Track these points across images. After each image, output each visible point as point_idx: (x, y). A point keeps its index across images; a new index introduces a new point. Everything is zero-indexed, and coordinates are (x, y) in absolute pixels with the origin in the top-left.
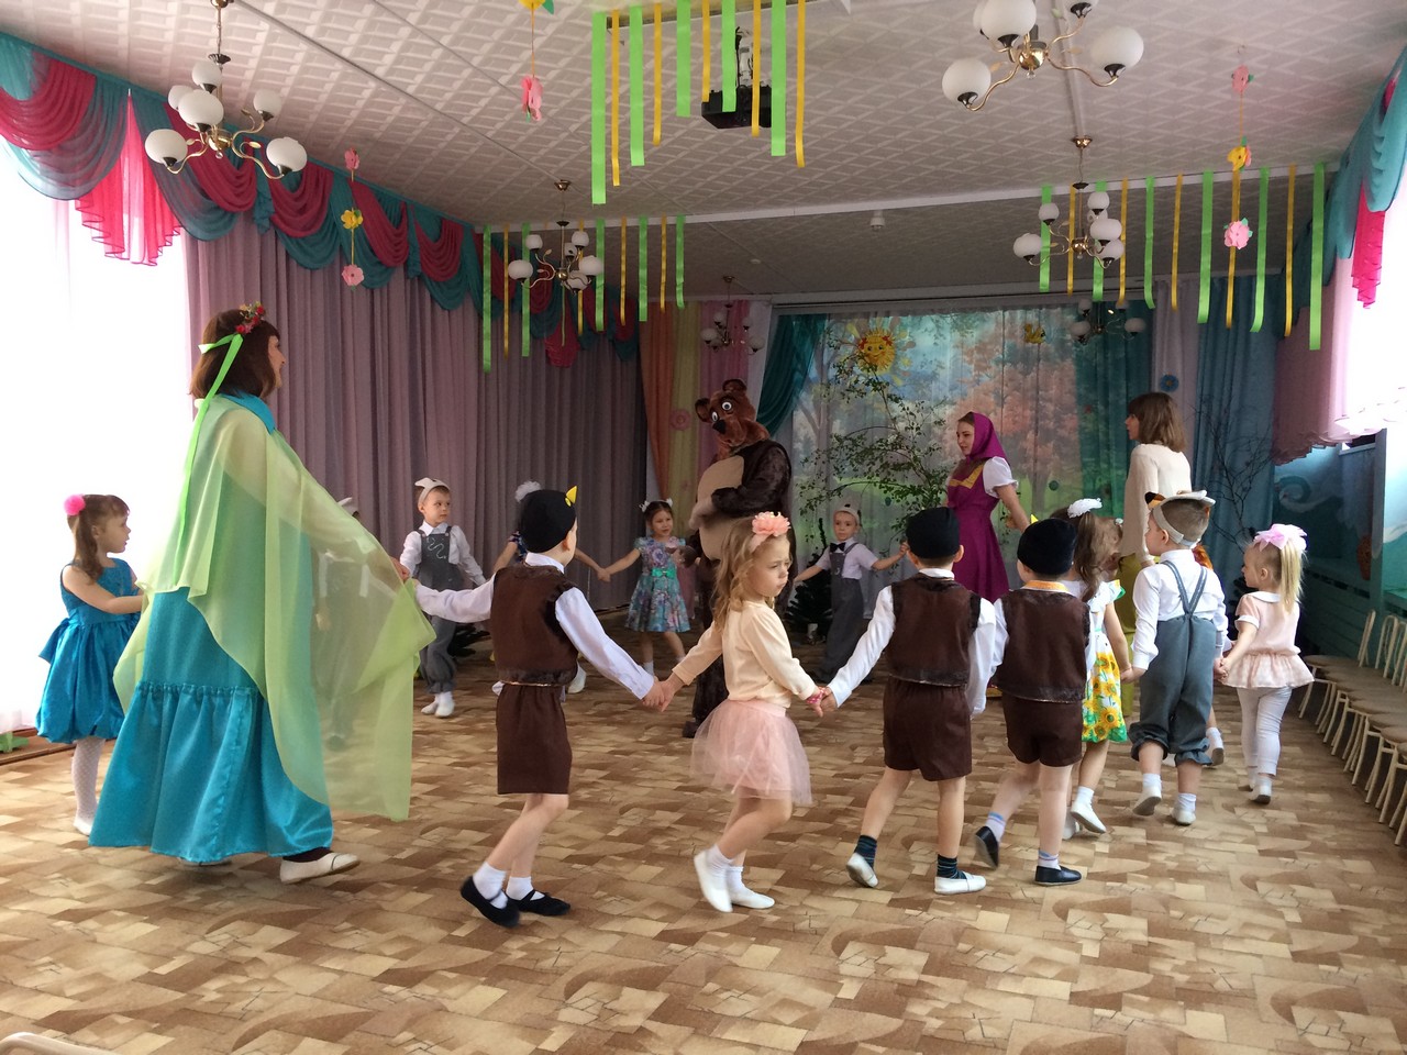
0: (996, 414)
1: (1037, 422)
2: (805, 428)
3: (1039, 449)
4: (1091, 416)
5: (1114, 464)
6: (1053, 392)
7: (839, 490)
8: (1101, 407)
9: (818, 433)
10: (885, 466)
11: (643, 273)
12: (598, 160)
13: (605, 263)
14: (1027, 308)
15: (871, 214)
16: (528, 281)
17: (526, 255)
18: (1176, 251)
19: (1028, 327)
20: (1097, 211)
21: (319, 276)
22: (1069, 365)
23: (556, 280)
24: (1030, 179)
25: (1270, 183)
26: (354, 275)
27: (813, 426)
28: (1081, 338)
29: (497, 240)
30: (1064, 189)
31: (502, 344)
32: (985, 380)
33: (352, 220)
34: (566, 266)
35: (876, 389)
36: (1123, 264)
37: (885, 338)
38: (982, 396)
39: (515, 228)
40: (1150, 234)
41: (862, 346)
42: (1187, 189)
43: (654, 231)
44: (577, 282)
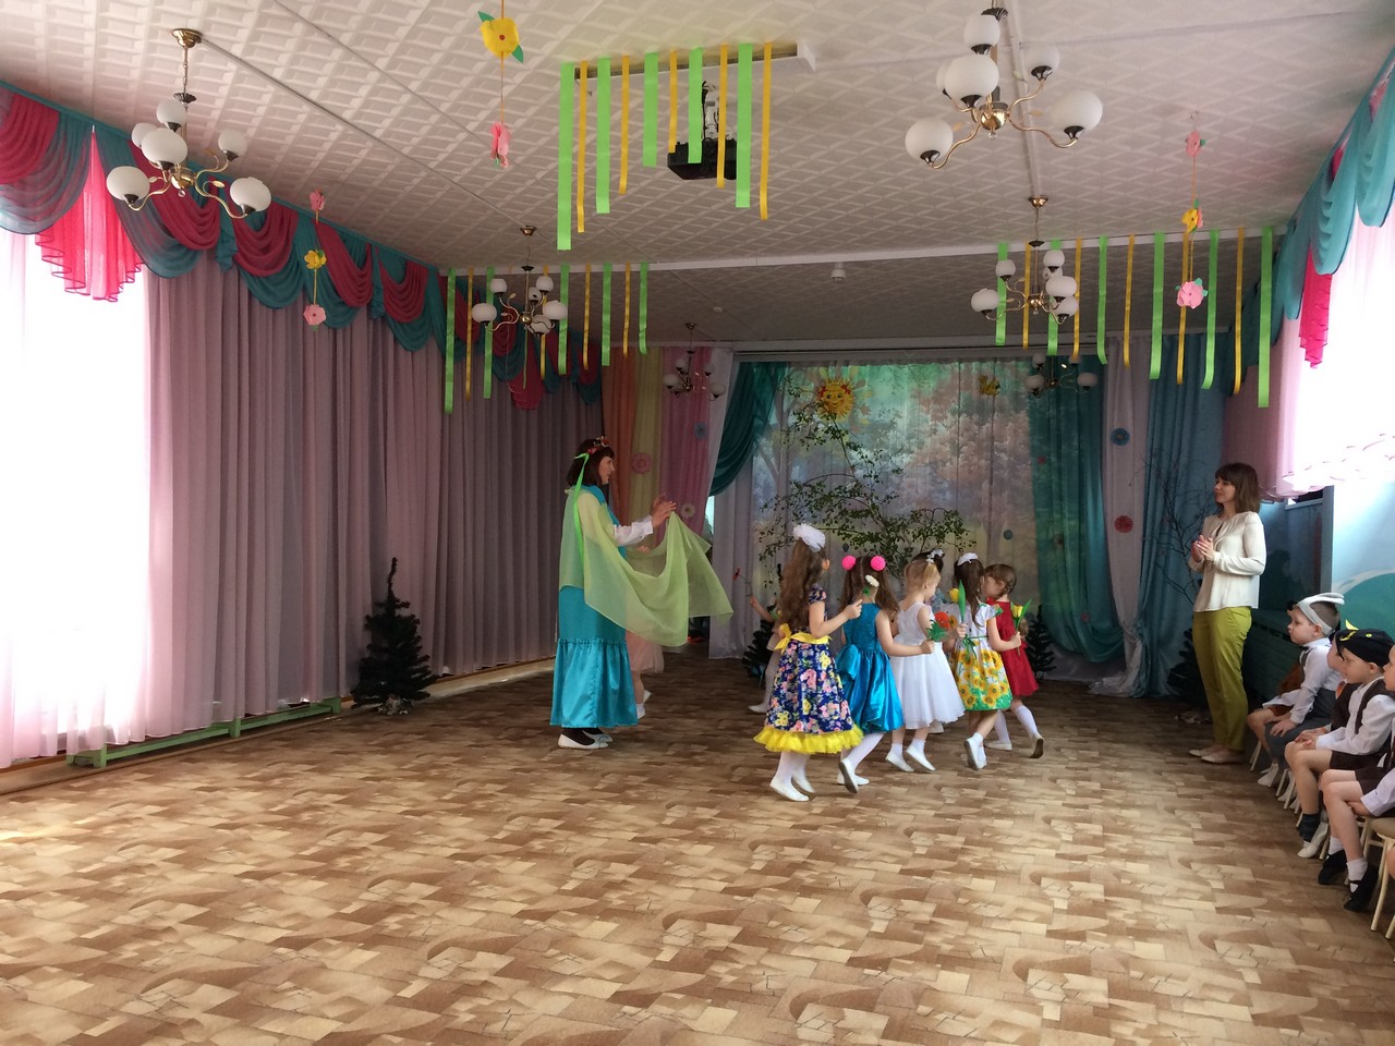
0: (952, 463)
1: (992, 473)
2: (764, 473)
3: (994, 498)
4: (1044, 467)
5: (1067, 515)
6: (1008, 442)
8: (1053, 459)
9: (777, 479)
10: (843, 513)
11: (606, 318)
12: (564, 207)
13: (569, 308)
14: (982, 360)
15: (831, 266)
16: (491, 324)
17: (490, 298)
18: (1128, 308)
19: (983, 379)
20: (1053, 269)
21: (281, 314)
22: (1023, 417)
23: (520, 325)
24: (987, 237)
25: (1220, 244)
26: (316, 315)
27: (773, 472)
28: (1036, 392)
29: (461, 284)
30: (1020, 246)
31: (463, 388)
32: (941, 429)
33: (315, 260)
34: (529, 310)
35: (834, 437)
36: (1077, 320)
37: (844, 387)
38: (938, 446)
39: (478, 272)
40: (1103, 292)
41: (821, 394)
42: (1138, 248)
43: (618, 278)
44: (540, 326)
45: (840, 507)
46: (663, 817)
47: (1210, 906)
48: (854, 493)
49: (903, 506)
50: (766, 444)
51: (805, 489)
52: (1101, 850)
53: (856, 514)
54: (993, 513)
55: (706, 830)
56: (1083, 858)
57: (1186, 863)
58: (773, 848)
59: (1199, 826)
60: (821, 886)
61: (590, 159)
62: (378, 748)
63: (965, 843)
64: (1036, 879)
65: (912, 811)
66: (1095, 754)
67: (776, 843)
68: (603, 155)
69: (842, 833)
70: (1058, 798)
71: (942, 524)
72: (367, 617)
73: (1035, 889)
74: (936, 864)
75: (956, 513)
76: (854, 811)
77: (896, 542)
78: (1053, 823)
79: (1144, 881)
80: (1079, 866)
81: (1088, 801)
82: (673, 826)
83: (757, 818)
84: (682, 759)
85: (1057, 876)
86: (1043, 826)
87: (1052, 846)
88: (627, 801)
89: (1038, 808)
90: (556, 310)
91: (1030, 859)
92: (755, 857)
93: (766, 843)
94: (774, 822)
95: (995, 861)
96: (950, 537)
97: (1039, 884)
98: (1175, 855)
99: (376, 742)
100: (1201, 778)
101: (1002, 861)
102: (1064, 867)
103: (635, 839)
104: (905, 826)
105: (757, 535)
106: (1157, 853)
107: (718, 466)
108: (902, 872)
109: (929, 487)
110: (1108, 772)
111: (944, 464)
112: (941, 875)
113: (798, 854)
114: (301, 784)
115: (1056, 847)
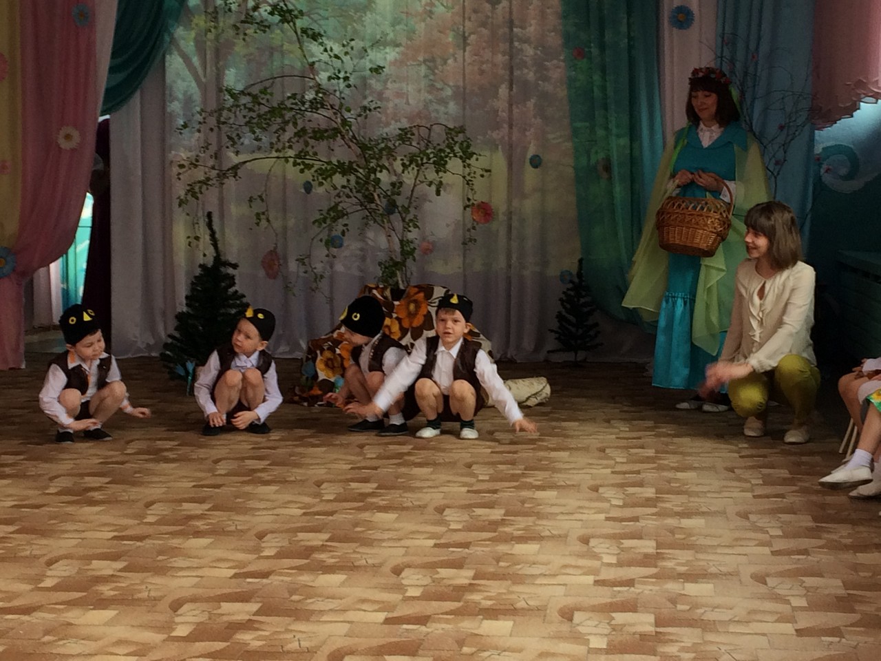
0: (455, 60)
1: (512, 73)
2: (184, 80)
3: (515, 111)
4: (583, 63)
5: (614, 131)
6: (532, 29)
7: (235, 168)
8: (595, 51)
9: (203, 88)
10: (301, 133)
27: (197, 77)
35: (283, 21)
38: (436, 34)
45: (295, 124)
46: (40, 578)
47: (789, 628)
48: (316, 105)
49: (388, 124)
50: (184, 36)
51: (244, 100)
52: (653, 571)
53: (319, 135)
54: (515, 129)
55: (106, 590)
56: (630, 583)
57: (761, 579)
58: (205, 606)
60: (274, 650)
63: (475, 578)
64: (567, 615)
65: (403, 543)
66: (650, 452)
67: (209, 600)
69: (305, 578)
70: (600, 511)
71: (443, 146)
73: (565, 628)
74: (434, 606)
75: (462, 130)
76: (322, 548)
77: (379, 175)
78: (593, 542)
79: (706, 606)
80: (625, 593)
81: (639, 511)
83: (182, 569)
84: (72, 498)
85: (595, 609)
86: (579, 547)
87: (590, 571)
91: (560, 591)
92: (177, 620)
93: (194, 599)
94: (206, 572)
95: (513, 596)
96: (454, 164)
97: (571, 619)
98: (747, 571)
100: (784, 473)
101: (522, 596)
102: (604, 596)
104: (393, 562)
105: (174, 169)
106: (724, 569)
107: (112, 70)
108: (388, 621)
109: (425, 96)
110: (665, 474)
111: (445, 62)
112: (439, 621)
113: (240, 611)
115: (594, 572)
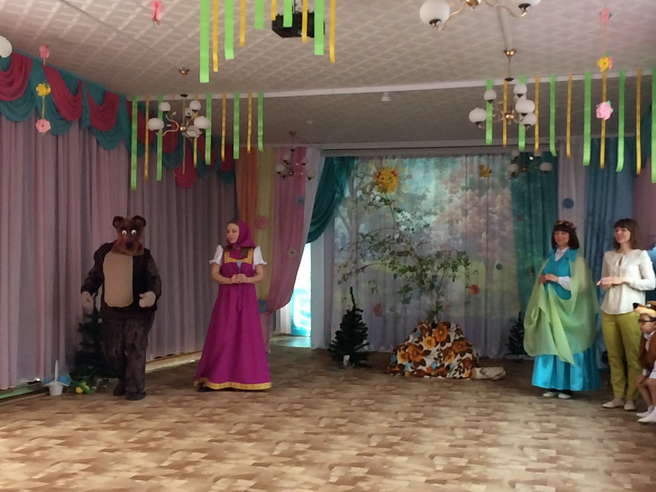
0: (462, 221)
1: (488, 227)
2: (342, 228)
3: (489, 244)
4: (521, 223)
6: (498, 208)
7: (363, 268)
8: (527, 218)
9: (350, 232)
10: (392, 253)
11: (236, 128)
12: (204, 55)
13: (212, 122)
14: (480, 155)
15: (381, 94)
16: (161, 132)
17: (160, 115)
18: (569, 121)
19: (481, 167)
20: (520, 95)
21: (21, 127)
22: (507, 191)
23: (179, 132)
24: (480, 75)
25: (626, 80)
26: (44, 126)
27: (348, 228)
28: (514, 175)
29: (141, 106)
30: (500, 82)
31: (143, 172)
32: (455, 199)
33: (43, 90)
34: (185, 122)
35: (386, 204)
36: (537, 128)
37: (393, 173)
38: (454, 210)
39: (153, 98)
40: (553, 111)
41: (378, 177)
42: (574, 82)
43: (244, 102)
44: (193, 133)
45: (390, 249)
46: (273, 450)
48: (399, 241)
49: (431, 249)
50: (343, 210)
51: (368, 238)
52: (555, 465)
54: (489, 253)
55: (301, 458)
56: (543, 471)
57: (609, 473)
58: (344, 468)
59: (617, 450)
61: (221, 25)
62: (87, 410)
63: (468, 463)
64: (512, 484)
65: (435, 443)
67: (346, 465)
68: (229, 22)
69: (389, 458)
70: (529, 434)
71: (456, 260)
72: (80, 324)
73: (511, 490)
74: (449, 476)
75: (464, 253)
76: (398, 444)
77: (427, 272)
78: (525, 449)
80: (540, 475)
81: (548, 435)
82: (280, 455)
83: (335, 450)
84: (288, 414)
85: (526, 482)
86: (519, 451)
87: (523, 464)
88: (250, 440)
89: (516, 440)
90: (202, 123)
91: (509, 472)
92: (332, 474)
93: (339, 465)
94: (345, 452)
95: (486, 473)
96: (461, 268)
97: (514, 487)
98: (602, 468)
99: (86, 406)
100: (620, 420)
101: (491, 474)
102: (530, 476)
103: (254, 465)
104: (430, 453)
105: (336, 268)
106: (590, 467)
108: (427, 481)
109: (449, 237)
110: (561, 417)
111: (457, 222)
112: (451, 483)
114: (34, 433)
115: (526, 464)
